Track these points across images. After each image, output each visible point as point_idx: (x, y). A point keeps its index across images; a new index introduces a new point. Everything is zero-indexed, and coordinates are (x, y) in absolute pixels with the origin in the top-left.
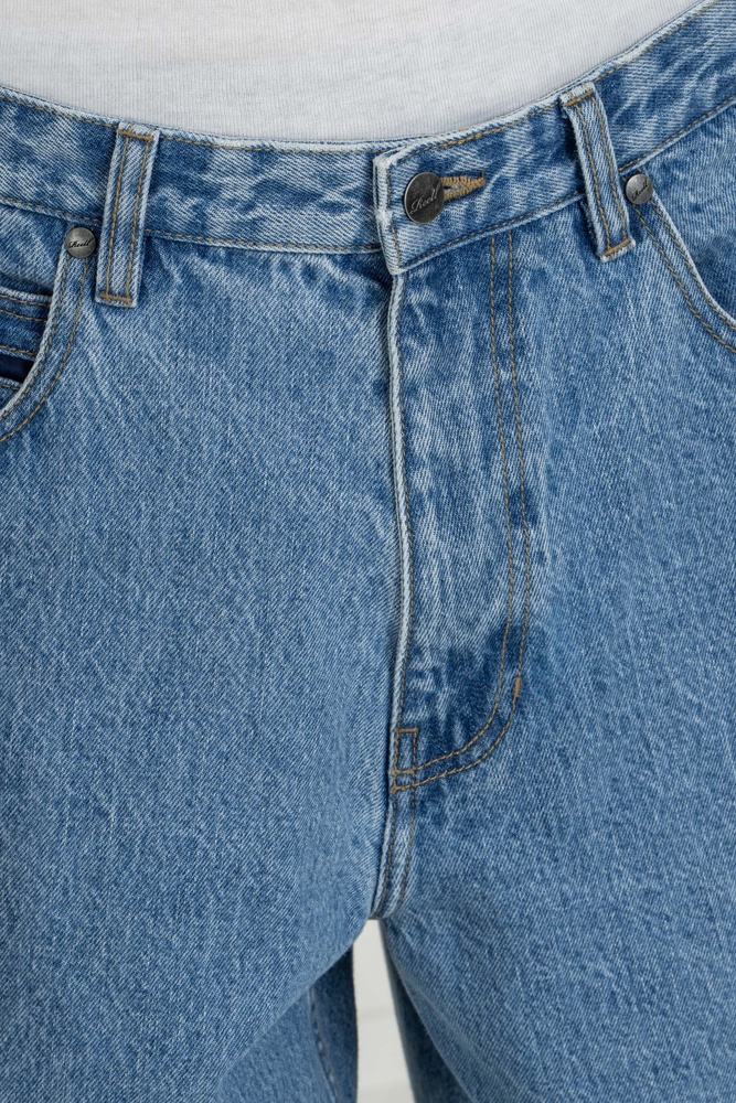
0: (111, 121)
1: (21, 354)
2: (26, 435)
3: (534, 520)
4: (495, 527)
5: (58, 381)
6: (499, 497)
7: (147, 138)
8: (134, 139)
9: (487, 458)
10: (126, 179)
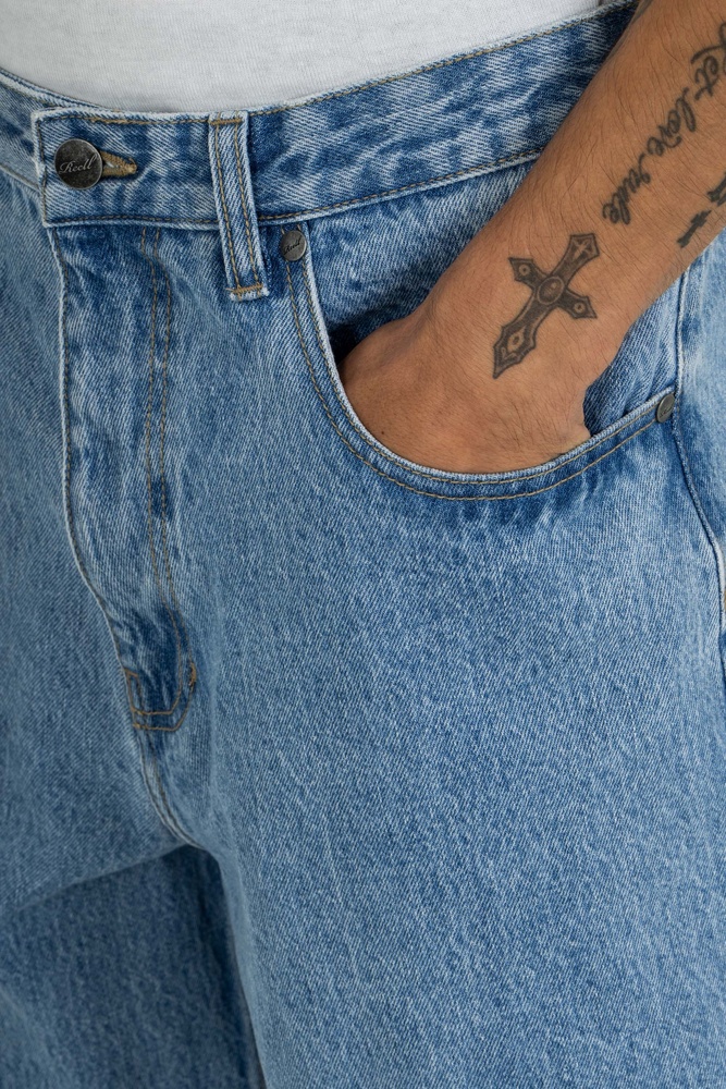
3: (171, 515)
4: (138, 506)
6: (142, 478)
9: (136, 438)
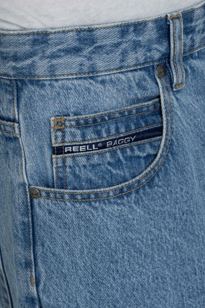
0: (164, 15)
1: (155, 126)
2: (170, 155)
5: (173, 128)
7: (178, 16)
8: (175, 18)
10: (176, 35)
